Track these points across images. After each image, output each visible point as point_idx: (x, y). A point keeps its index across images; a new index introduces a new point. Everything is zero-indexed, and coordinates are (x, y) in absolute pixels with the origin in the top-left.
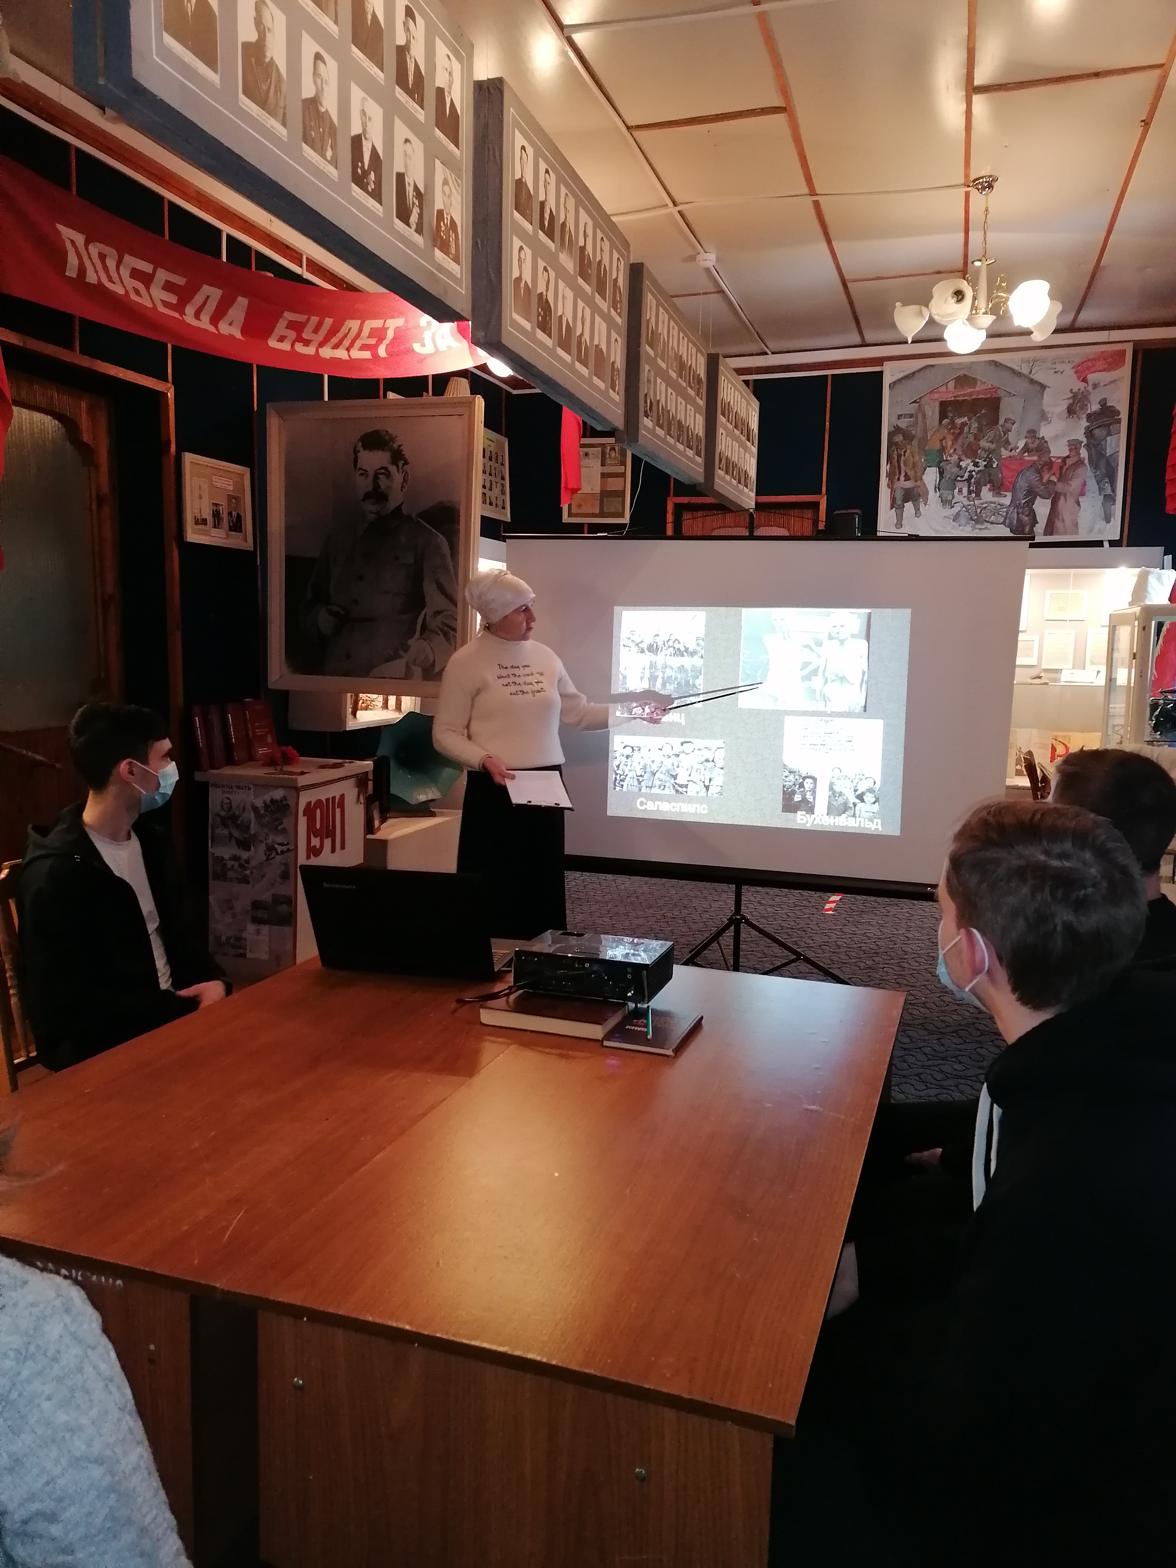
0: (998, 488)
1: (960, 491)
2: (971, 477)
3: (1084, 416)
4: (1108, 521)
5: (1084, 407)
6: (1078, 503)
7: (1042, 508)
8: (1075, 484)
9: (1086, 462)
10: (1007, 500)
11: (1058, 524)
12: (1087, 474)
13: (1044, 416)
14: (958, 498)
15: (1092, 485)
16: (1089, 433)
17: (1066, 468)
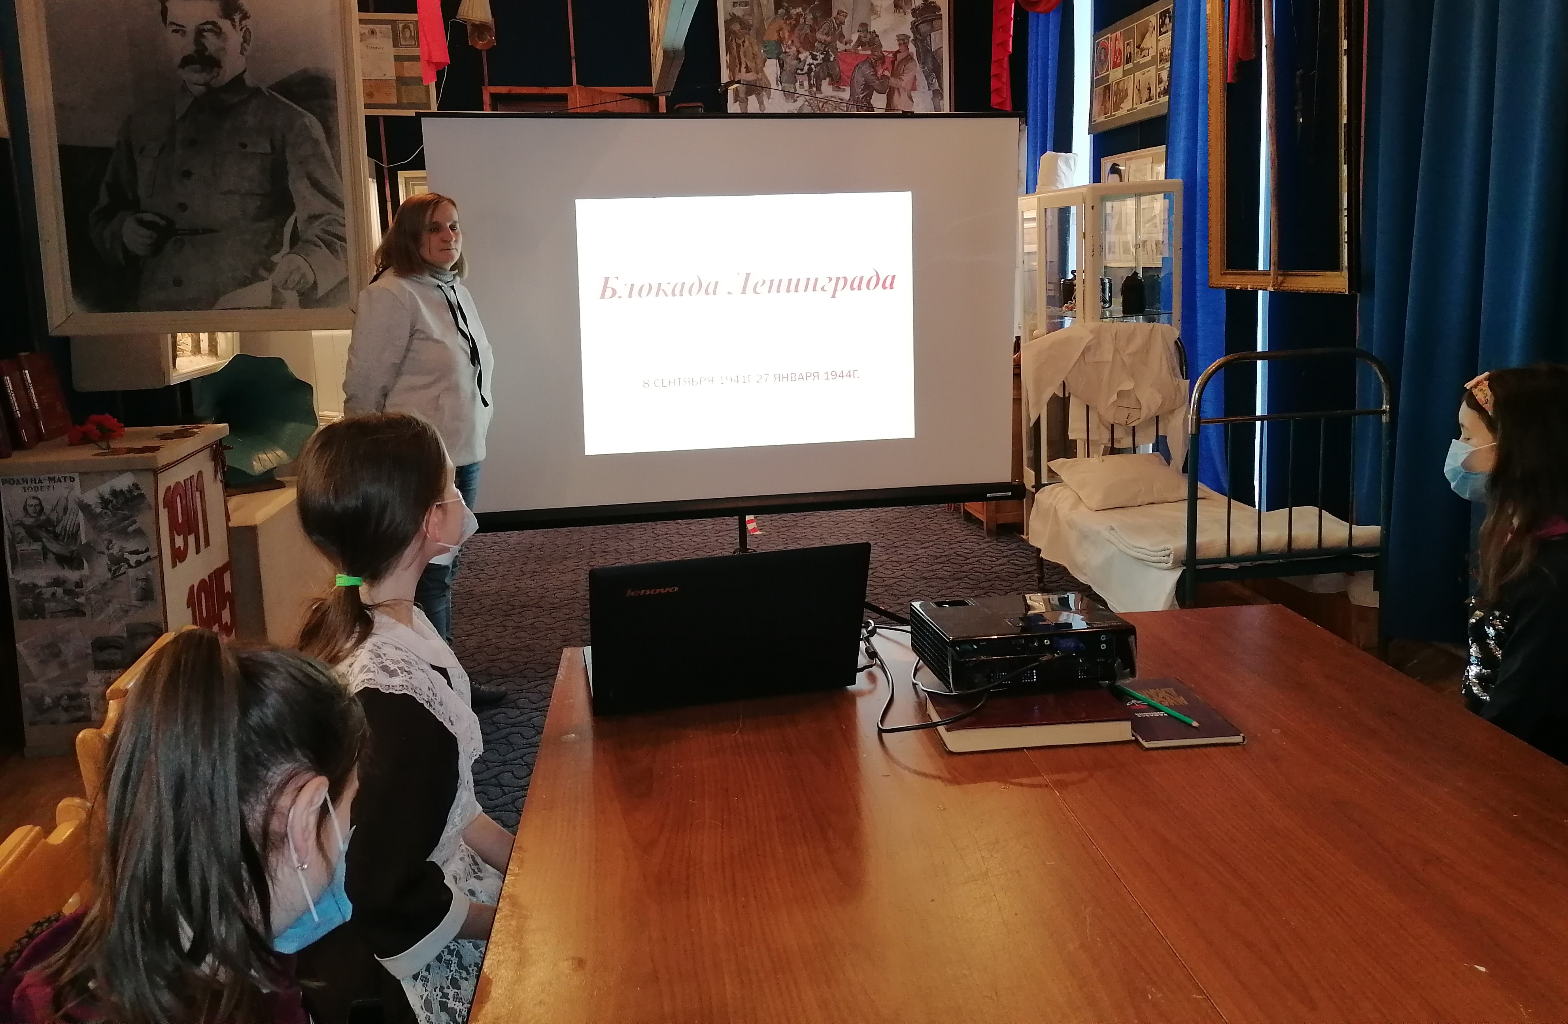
0: (837, 82)
1: (801, 85)
2: (810, 70)
3: (910, 11)
5: (908, 3)
6: (911, 98)
7: (879, 102)
8: (907, 78)
9: (915, 57)
10: (846, 95)
12: (916, 70)
13: (873, 10)
14: (800, 91)
15: (922, 81)
16: (915, 28)
17: (897, 63)
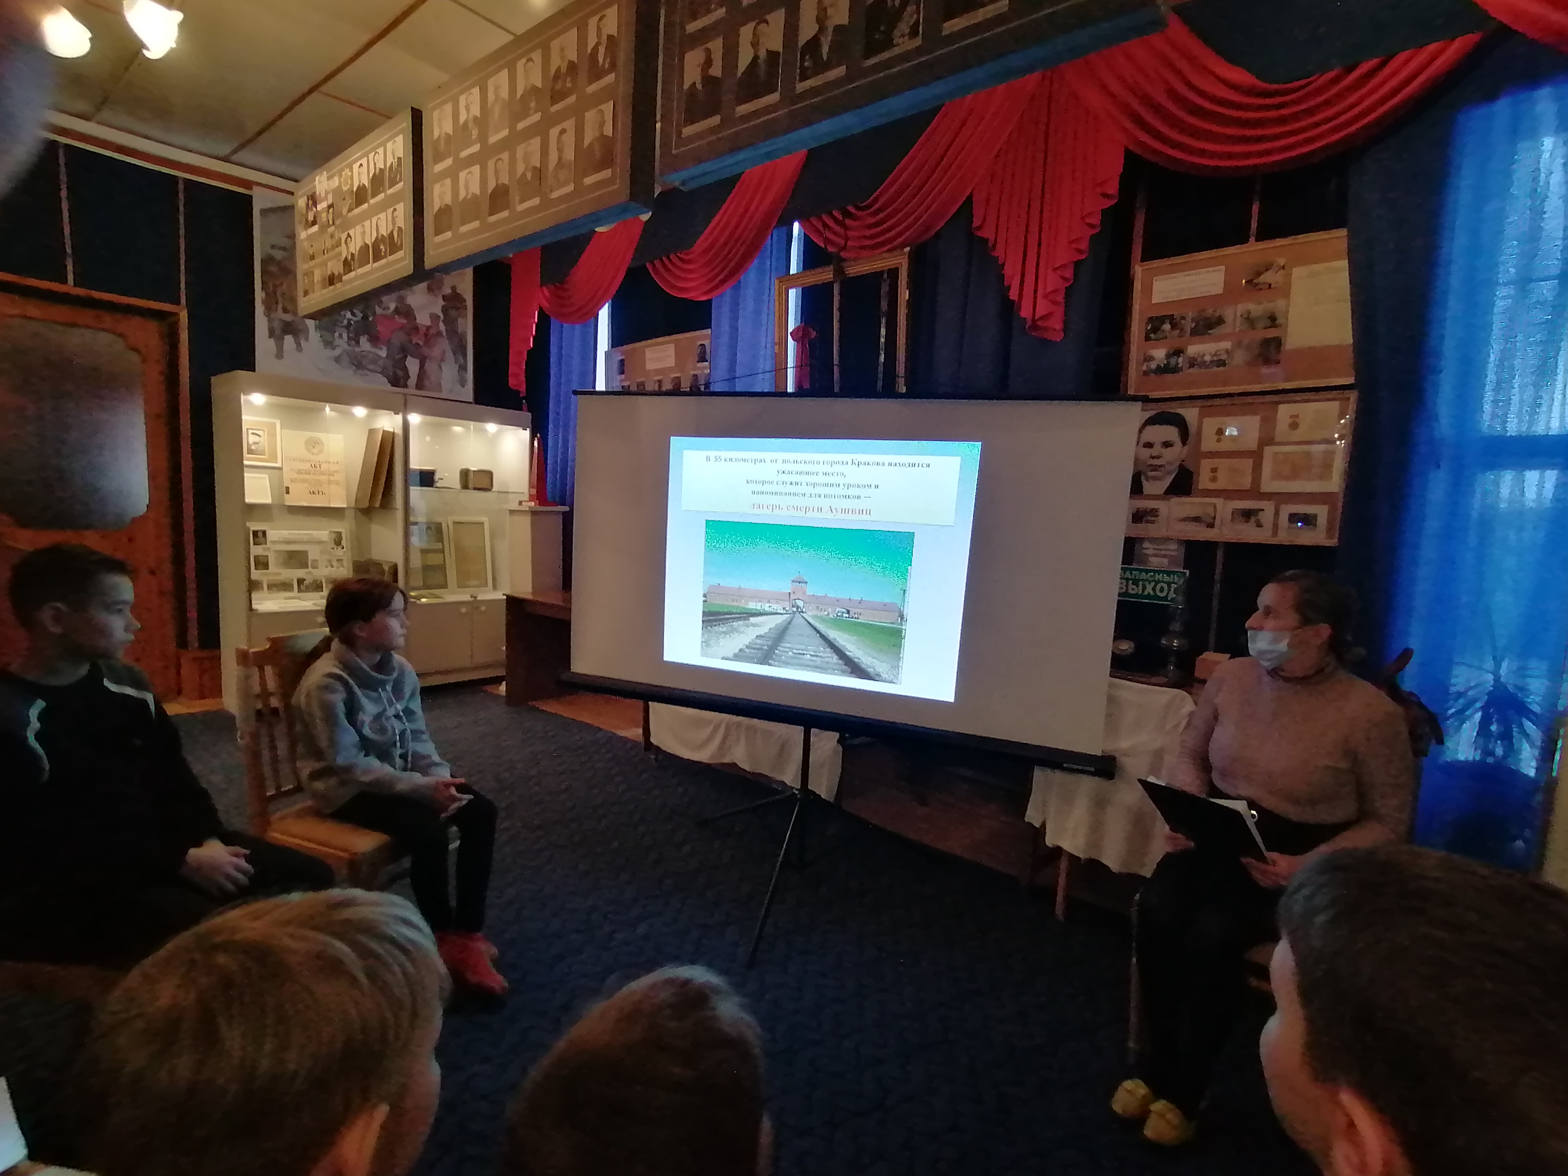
0: (375, 340)
1: (341, 336)
2: (349, 324)
3: (441, 296)
4: (463, 386)
5: (440, 289)
6: (440, 367)
7: (413, 365)
8: (436, 352)
9: (444, 334)
10: (383, 353)
11: (426, 383)
12: (443, 346)
14: (338, 341)
15: (450, 355)
16: (445, 310)
17: (430, 336)
